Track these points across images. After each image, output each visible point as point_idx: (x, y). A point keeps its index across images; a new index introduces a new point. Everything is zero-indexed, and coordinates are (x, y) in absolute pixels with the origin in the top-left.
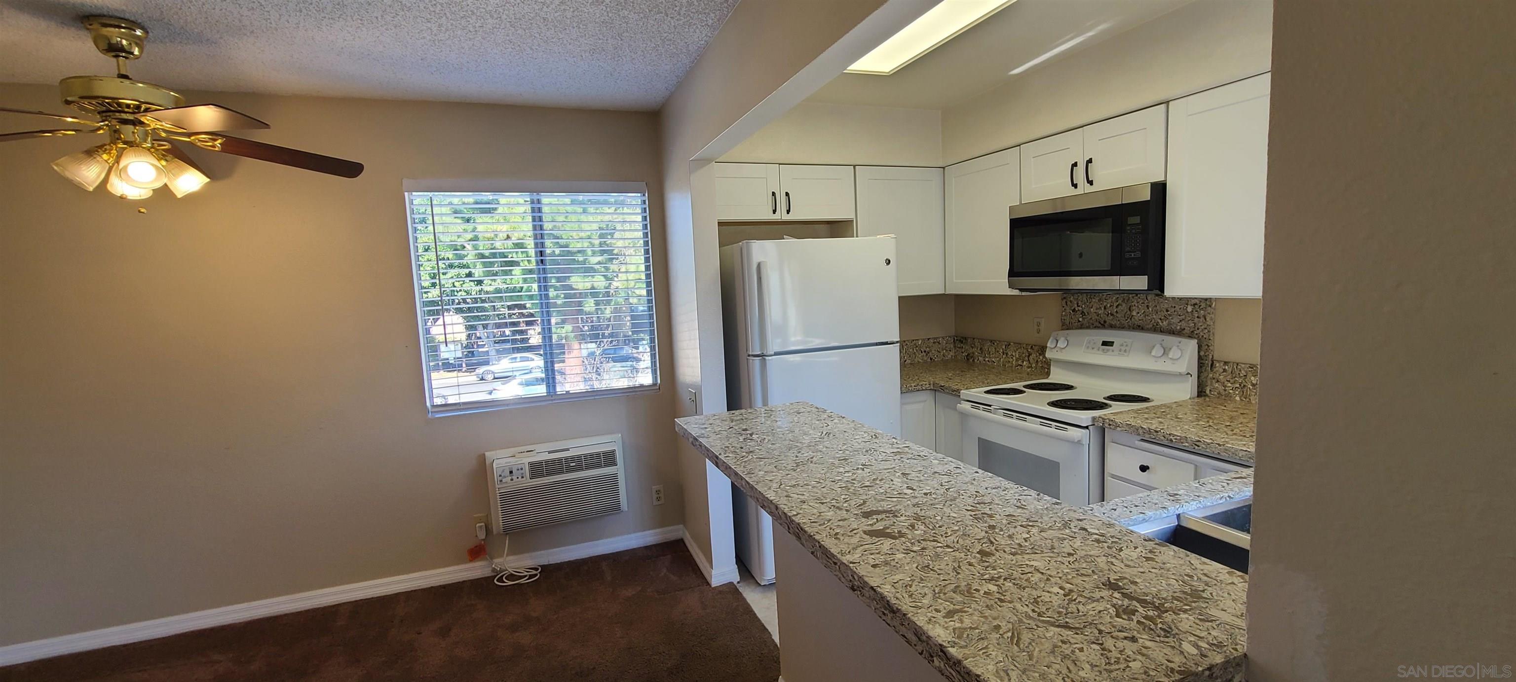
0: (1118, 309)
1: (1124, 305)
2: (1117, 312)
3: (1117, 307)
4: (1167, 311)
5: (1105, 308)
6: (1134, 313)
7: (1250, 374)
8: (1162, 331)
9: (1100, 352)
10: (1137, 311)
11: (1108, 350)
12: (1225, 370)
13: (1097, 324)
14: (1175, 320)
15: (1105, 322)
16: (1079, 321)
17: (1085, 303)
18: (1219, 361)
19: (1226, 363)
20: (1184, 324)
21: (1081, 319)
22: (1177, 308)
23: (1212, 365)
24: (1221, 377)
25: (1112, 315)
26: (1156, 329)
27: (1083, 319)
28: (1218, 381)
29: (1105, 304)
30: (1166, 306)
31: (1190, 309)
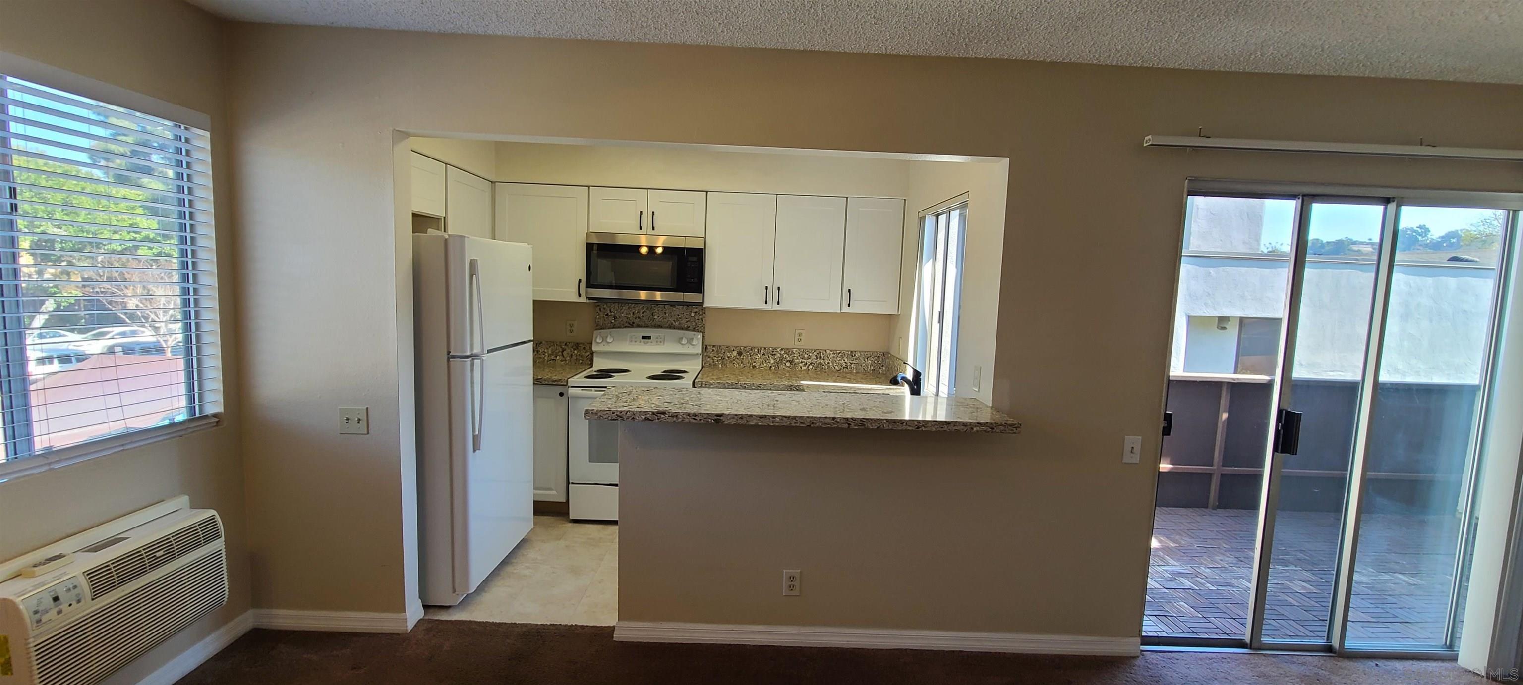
0: (644, 315)
1: (648, 311)
2: (643, 316)
3: (643, 313)
4: (678, 316)
5: (633, 313)
6: (656, 317)
7: (727, 351)
8: (674, 328)
9: (642, 343)
10: (658, 315)
11: (648, 342)
12: (713, 350)
13: (627, 325)
14: (684, 321)
15: (633, 323)
16: (612, 323)
17: (617, 310)
18: (710, 346)
19: (714, 346)
20: (689, 324)
21: (613, 321)
22: (685, 314)
23: (706, 348)
24: (711, 354)
25: (639, 318)
26: (671, 327)
27: (615, 321)
28: (709, 357)
29: (633, 310)
30: (678, 313)
31: (693, 315)
